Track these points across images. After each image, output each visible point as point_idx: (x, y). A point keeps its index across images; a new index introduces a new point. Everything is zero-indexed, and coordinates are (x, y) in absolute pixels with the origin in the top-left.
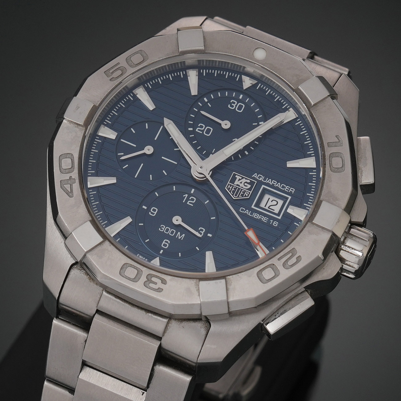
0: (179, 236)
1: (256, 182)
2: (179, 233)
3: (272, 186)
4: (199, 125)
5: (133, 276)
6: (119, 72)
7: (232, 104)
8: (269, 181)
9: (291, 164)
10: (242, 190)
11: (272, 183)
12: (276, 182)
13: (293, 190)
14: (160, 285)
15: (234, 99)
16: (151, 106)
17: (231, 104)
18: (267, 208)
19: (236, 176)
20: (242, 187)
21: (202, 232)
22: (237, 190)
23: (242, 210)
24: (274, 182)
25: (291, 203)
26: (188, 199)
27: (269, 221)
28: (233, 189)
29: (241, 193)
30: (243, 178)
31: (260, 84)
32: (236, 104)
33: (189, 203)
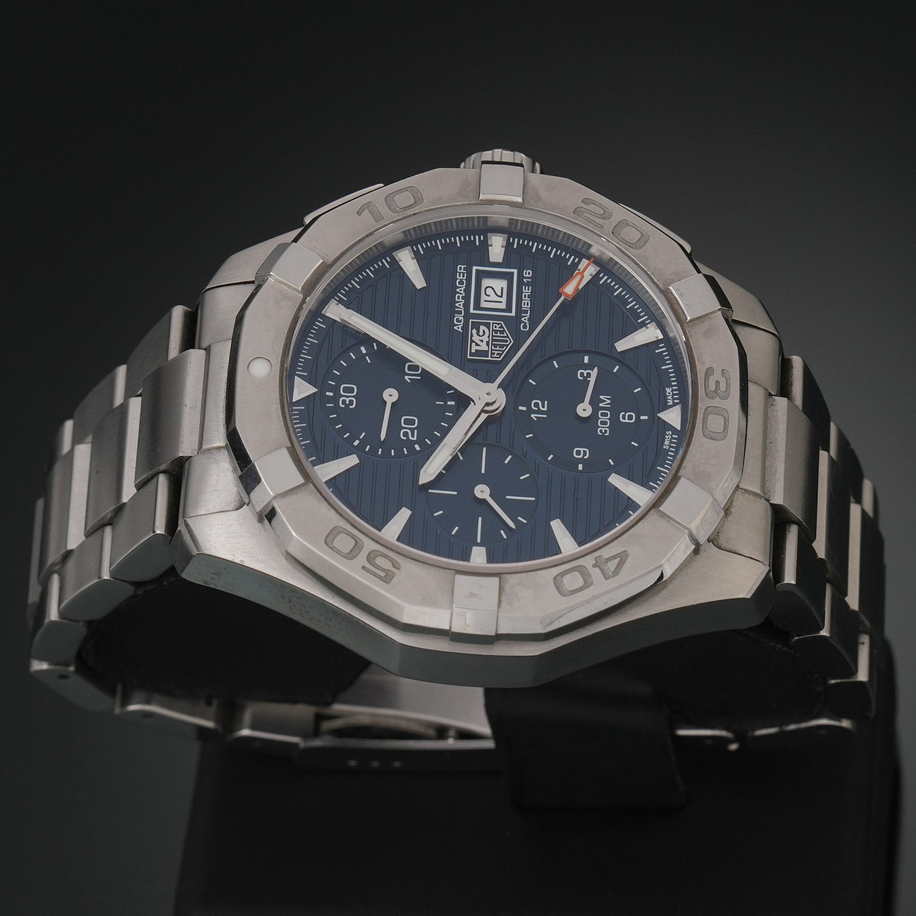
0: (606, 403)
1: (470, 321)
2: (601, 405)
3: (467, 298)
4: (405, 438)
5: (721, 419)
6: (380, 561)
8: (460, 305)
9: (419, 282)
10: (493, 336)
11: (460, 300)
12: (457, 295)
13: (460, 267)
14: (717, 376)
15: (337, 403)
16: (405, 514)
17: (347, 406)
19: (473, 351)
20: (489, 337)
21: (585, 372)
22: (494, 342)
23: (525, 327)
24: (459, 299)
25: (485, 260)
26: (539, 412)
27: (528, 284)
28: (498, 348)
29: (499, 334)
30: (472, 341)
31: (298, 372)
32: (345, 398)
33: (543, 407)
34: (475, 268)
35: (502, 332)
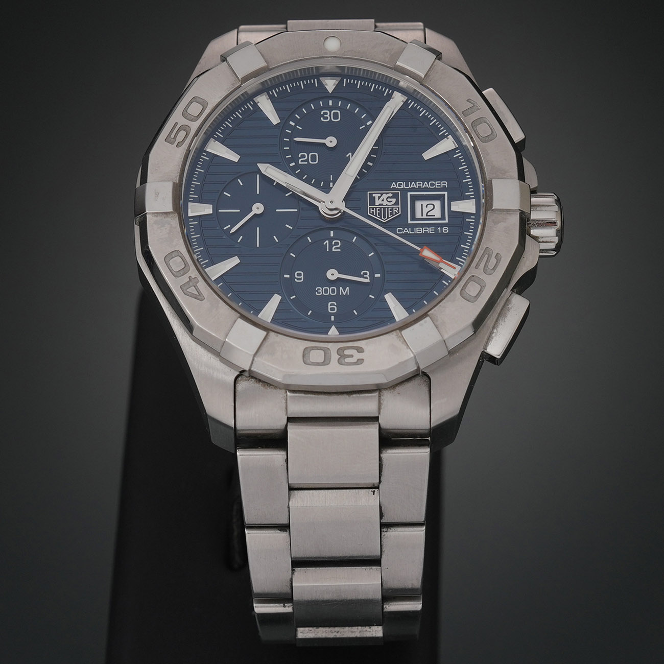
0: (343, 291)
1: (399, 192)
2: (341, 288)
3: (420, 189)
4: (300, 156)
5: (321, 360)
6: (182, 134)
7: (325, 116)
8: (413, 185)
9: (428, 155)
10: (388, 208)
11: (418, 185)
12: (422, 183)
13: (445, 183)
14: (357, 356)
15: (323, 108)
16: (234, 157)
17: (323, 116)
18: (424, 216)
19: (374, 195)
20: (387, 205)
21: (367, 276)
22: (383, 210)
23: (400, 231)
25: (451, 199)
26: (331, 246)
27: (436, 230)
28: (378, 212)
29: (389, 212)
30: (382, 194)
31: (345, 80)
32: (329, 114)
33: (335, 249)
34: (446, 193)
35: (392, 214)
